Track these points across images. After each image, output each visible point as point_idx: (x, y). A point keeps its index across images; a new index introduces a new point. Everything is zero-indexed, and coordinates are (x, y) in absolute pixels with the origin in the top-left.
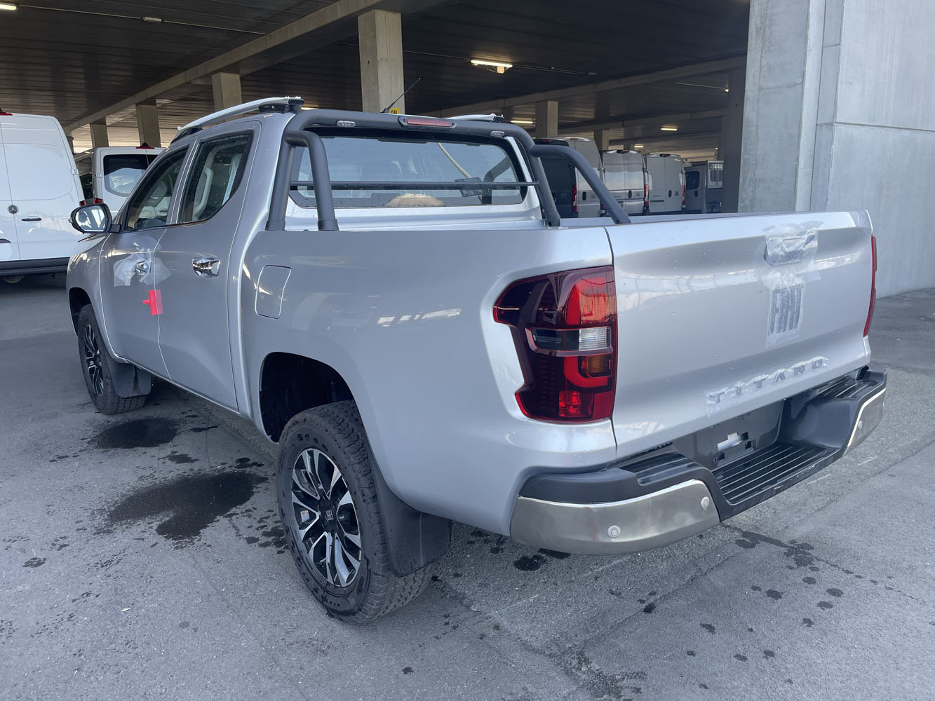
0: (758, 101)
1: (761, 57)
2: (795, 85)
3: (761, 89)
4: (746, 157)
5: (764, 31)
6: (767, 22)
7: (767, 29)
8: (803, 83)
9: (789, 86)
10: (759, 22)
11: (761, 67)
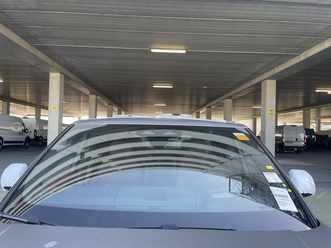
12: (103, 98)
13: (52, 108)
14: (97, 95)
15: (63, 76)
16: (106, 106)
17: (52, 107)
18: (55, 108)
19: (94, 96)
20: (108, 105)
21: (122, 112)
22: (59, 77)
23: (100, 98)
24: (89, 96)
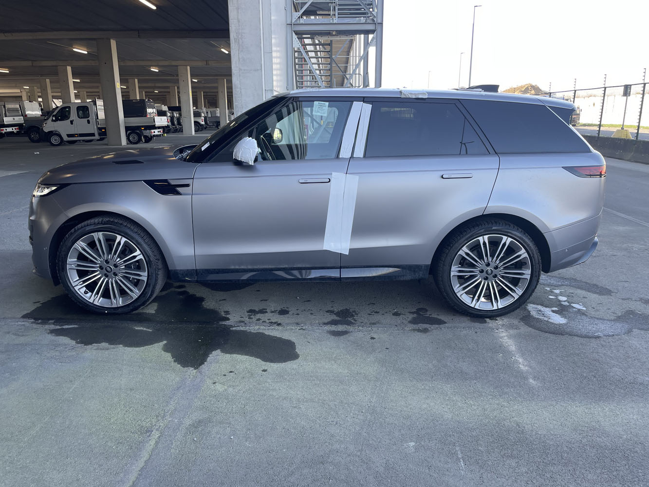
0: (240, 76)
1: (239, 53)
2: (258, 70)
3: (240, 70)
4: (236, 104)
5: (239, 40)
6: (240, 36)
7: (240, 40)
8: (261, 69)
9: (256, 71)
10: (235, 36)
11: (239, 58)
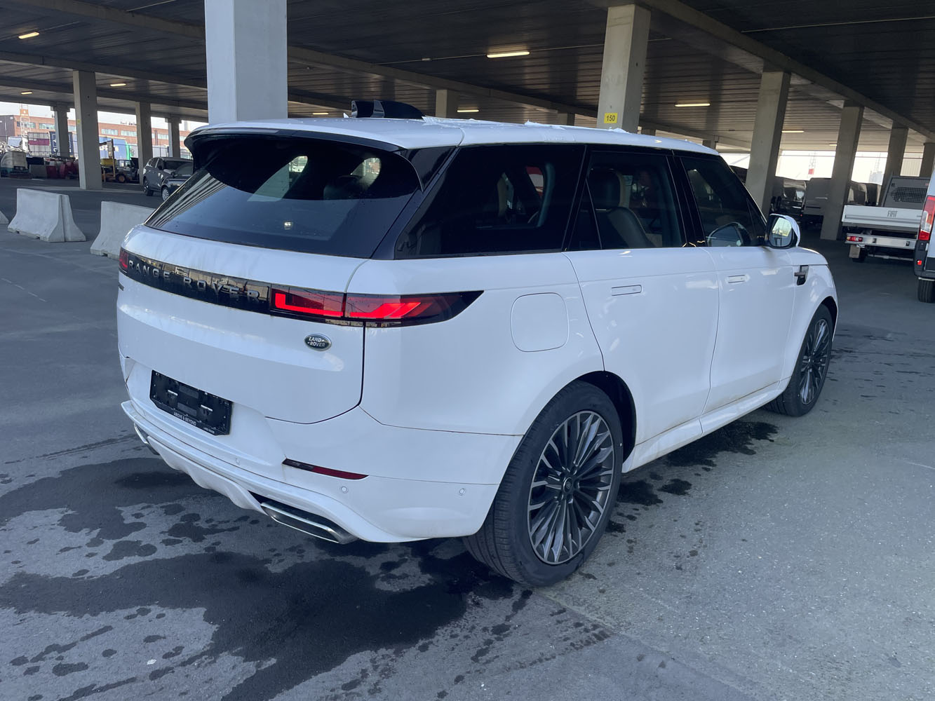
12: (813, 82)
13: (606, 119)
14: (788, 73)
15: (646, 14)
16: (840, 109)
17: (606, 115)
18: (612, 118)
19: (778, 76)
20: (844, 106)
21: (910, 131)
22: (631, 20)
23: (804, 82)
24: (761, 78)
